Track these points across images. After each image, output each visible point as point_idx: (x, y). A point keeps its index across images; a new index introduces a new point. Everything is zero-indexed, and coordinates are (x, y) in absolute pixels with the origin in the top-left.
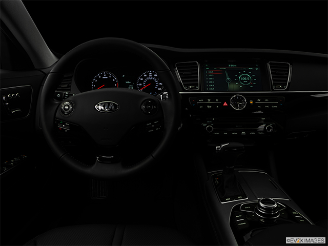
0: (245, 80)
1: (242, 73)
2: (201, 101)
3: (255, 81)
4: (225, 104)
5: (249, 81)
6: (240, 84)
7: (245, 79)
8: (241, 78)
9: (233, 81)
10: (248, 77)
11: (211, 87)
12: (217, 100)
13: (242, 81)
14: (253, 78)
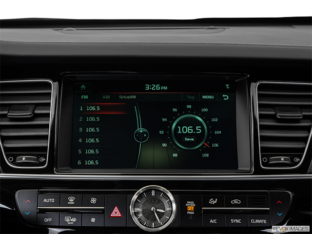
0: (188, 135)
1: (183, 110)
2: (50, 204)
3: (215, 139)
4: (116, 213)
5: (199, 138)
6: (172, 148)
7: (189, 130)
8: (176, 129)
9: (155, 138)
10: (199, 123)
11: (91, 157)
12: (93, 200)
13: (180, 137)
14: (212, 127)
